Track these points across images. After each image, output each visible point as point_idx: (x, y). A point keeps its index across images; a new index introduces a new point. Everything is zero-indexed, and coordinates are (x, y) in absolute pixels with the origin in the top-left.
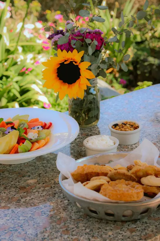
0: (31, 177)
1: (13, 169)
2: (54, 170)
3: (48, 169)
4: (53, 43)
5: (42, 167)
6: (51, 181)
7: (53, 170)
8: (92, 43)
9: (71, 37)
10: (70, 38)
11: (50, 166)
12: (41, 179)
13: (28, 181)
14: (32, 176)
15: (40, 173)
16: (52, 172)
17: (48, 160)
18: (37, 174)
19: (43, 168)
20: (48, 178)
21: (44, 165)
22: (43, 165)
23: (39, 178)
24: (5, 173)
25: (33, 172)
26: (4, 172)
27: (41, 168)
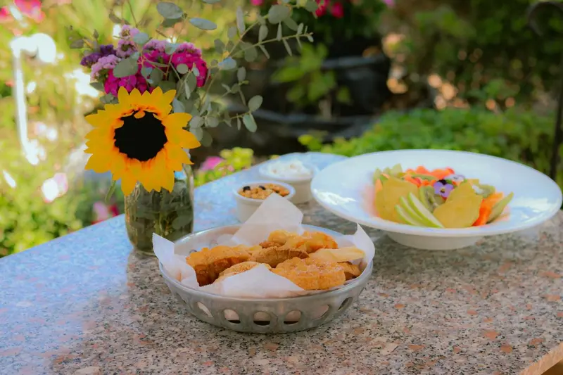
0: (82, 363)
1: (36, 347)
2: (128, 346)
3: (112, 343)
4: (98, 75)
5: (99, 340)
6: (130, 368)
7: (126, 345)
8: (190, 72)
9: (143, 61)
10: (142, 63)
11: (115, 338)
12: (107, 365)
13: (79, 371)
14: (85, 360)
15: (100, 352)
16: (125, 349)
17: (107, 324)
18: (95, 355)
19: (102, 342)
20: (121, 363)
21: (102, 335)
22: (99, 335)
23: (101, 364)
24: (22, 356)
25: (82, 351)
26: (20, 354)
27: (96, 341)
